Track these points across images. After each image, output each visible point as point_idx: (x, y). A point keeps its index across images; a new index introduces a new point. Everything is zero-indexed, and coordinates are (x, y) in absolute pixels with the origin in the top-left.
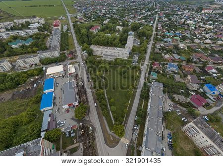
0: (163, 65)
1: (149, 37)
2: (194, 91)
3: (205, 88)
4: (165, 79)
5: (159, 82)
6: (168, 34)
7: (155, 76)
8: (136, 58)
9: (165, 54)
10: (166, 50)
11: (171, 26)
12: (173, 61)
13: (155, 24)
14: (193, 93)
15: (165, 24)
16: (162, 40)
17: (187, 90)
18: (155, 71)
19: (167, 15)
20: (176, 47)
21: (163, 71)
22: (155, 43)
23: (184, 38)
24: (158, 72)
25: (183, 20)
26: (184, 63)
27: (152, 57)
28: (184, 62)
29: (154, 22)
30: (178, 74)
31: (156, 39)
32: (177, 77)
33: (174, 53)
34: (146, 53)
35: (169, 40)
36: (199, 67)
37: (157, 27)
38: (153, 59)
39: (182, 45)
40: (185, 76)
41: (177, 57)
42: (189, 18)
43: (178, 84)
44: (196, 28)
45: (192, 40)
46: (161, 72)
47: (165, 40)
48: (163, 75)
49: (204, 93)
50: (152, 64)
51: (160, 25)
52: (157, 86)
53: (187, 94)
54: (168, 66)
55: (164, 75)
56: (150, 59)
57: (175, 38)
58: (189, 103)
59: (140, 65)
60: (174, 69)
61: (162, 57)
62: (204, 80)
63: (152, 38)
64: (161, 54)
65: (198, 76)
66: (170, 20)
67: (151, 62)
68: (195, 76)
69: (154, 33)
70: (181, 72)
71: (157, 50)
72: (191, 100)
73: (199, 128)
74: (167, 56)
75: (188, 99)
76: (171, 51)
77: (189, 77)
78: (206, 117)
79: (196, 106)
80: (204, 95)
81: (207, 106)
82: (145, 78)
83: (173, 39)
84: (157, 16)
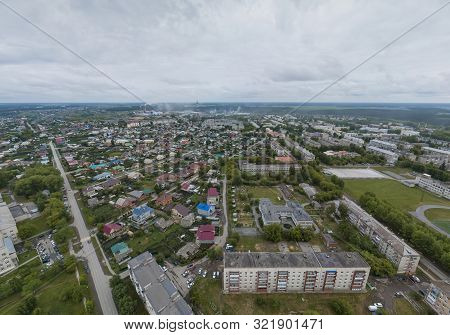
0: (125, 219)
1: (56, 186)
2: (194, 225)
3: (200, 211)
4: (145, 241)
5: (139, 254)
6: (98, 167)
7: (124, 249)
8: (47, 245)
9: (115, 199)
10: (111, 192)
11: (94, 154)
12: (137, 202)
13: (56, 159)
14: (195, 229)
15: (80, 154)
16: (92, 181)
17: (186, 230)
18: (116, 241)
19: (74, 139)
20: (126, 180)
21: (132, 228)
22: (80, 190)
23: (128, 165)
24: (125, 238)
25: (109, 141)
26: (155, 197)
27: (91, 219)
28: (153, 196)
29: (50, 155)
30: (158, 216)
31: (77, 183)
32: (161, 223)
33: (130, 191)
34: (70, 219)
35: (106, 175)
36: (174, 191)
37: (65, 164)
38: (97, 221)
39: (133, 175)
40: (170, 213)
41: (137, 194)
42: (114, 136)
43: (169, 231)
44: (134, 146)
45: (141, 162)
46: (130, 233)
47: (99, 177)
48: (137, 236)
49: (204, 218)
50: (101, 231)
51: (69, 158)
52: (142, 265)
53: (191, 237)
54: (134, 215)
55: (139, 234)
56: (89, 225)
57: (114, 168)
58: (202, 245)
59: (72, 252)
60: (147, 214)
61: (113, 207)
62: (191, 203)
63: (67, 184)
64: (106, 204)
65: (182, 202)
66: (85, 145)
67: (95, 229)
68: (179, 205)
69: (63, 174)
70: (161, 212)
71: (92, 202)
72: (200, 239)
73: (235, 266)
74: (121, 201)
75: (197, 242)
76: (122, 190)
77: (175, 211)
78: (228, 246)
79: (210, 242)
80: (205, 221)
81: (219, 231)
82: (105, 269)
83: (113, 172)
84: (51, 144)
